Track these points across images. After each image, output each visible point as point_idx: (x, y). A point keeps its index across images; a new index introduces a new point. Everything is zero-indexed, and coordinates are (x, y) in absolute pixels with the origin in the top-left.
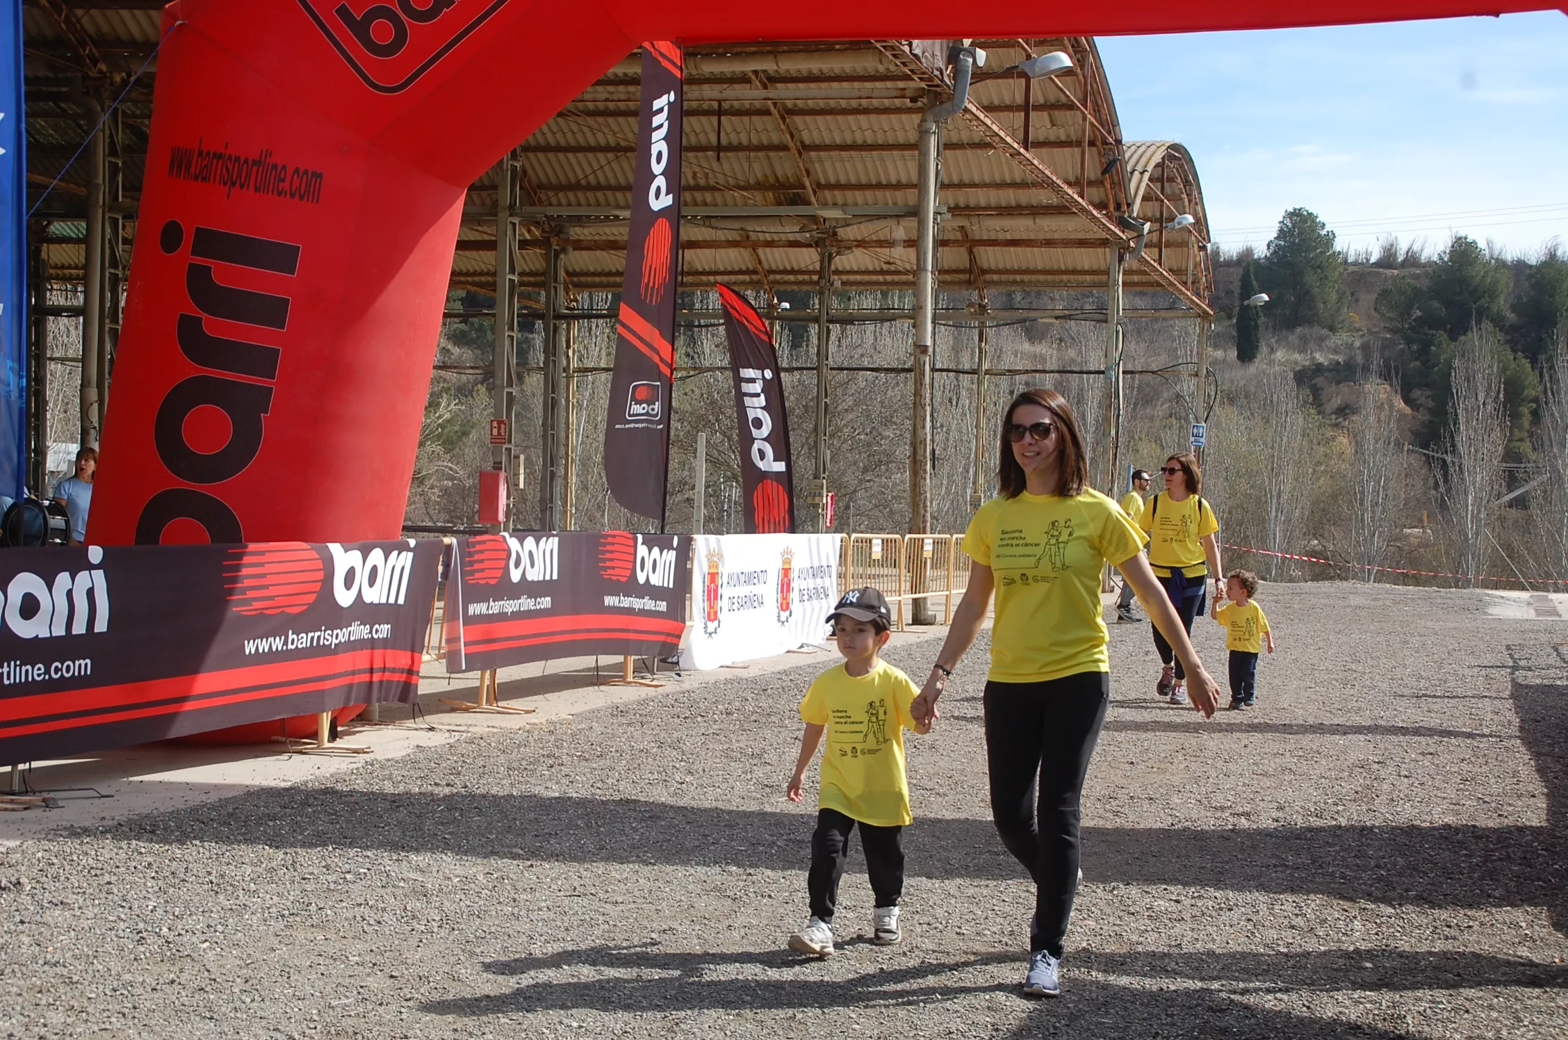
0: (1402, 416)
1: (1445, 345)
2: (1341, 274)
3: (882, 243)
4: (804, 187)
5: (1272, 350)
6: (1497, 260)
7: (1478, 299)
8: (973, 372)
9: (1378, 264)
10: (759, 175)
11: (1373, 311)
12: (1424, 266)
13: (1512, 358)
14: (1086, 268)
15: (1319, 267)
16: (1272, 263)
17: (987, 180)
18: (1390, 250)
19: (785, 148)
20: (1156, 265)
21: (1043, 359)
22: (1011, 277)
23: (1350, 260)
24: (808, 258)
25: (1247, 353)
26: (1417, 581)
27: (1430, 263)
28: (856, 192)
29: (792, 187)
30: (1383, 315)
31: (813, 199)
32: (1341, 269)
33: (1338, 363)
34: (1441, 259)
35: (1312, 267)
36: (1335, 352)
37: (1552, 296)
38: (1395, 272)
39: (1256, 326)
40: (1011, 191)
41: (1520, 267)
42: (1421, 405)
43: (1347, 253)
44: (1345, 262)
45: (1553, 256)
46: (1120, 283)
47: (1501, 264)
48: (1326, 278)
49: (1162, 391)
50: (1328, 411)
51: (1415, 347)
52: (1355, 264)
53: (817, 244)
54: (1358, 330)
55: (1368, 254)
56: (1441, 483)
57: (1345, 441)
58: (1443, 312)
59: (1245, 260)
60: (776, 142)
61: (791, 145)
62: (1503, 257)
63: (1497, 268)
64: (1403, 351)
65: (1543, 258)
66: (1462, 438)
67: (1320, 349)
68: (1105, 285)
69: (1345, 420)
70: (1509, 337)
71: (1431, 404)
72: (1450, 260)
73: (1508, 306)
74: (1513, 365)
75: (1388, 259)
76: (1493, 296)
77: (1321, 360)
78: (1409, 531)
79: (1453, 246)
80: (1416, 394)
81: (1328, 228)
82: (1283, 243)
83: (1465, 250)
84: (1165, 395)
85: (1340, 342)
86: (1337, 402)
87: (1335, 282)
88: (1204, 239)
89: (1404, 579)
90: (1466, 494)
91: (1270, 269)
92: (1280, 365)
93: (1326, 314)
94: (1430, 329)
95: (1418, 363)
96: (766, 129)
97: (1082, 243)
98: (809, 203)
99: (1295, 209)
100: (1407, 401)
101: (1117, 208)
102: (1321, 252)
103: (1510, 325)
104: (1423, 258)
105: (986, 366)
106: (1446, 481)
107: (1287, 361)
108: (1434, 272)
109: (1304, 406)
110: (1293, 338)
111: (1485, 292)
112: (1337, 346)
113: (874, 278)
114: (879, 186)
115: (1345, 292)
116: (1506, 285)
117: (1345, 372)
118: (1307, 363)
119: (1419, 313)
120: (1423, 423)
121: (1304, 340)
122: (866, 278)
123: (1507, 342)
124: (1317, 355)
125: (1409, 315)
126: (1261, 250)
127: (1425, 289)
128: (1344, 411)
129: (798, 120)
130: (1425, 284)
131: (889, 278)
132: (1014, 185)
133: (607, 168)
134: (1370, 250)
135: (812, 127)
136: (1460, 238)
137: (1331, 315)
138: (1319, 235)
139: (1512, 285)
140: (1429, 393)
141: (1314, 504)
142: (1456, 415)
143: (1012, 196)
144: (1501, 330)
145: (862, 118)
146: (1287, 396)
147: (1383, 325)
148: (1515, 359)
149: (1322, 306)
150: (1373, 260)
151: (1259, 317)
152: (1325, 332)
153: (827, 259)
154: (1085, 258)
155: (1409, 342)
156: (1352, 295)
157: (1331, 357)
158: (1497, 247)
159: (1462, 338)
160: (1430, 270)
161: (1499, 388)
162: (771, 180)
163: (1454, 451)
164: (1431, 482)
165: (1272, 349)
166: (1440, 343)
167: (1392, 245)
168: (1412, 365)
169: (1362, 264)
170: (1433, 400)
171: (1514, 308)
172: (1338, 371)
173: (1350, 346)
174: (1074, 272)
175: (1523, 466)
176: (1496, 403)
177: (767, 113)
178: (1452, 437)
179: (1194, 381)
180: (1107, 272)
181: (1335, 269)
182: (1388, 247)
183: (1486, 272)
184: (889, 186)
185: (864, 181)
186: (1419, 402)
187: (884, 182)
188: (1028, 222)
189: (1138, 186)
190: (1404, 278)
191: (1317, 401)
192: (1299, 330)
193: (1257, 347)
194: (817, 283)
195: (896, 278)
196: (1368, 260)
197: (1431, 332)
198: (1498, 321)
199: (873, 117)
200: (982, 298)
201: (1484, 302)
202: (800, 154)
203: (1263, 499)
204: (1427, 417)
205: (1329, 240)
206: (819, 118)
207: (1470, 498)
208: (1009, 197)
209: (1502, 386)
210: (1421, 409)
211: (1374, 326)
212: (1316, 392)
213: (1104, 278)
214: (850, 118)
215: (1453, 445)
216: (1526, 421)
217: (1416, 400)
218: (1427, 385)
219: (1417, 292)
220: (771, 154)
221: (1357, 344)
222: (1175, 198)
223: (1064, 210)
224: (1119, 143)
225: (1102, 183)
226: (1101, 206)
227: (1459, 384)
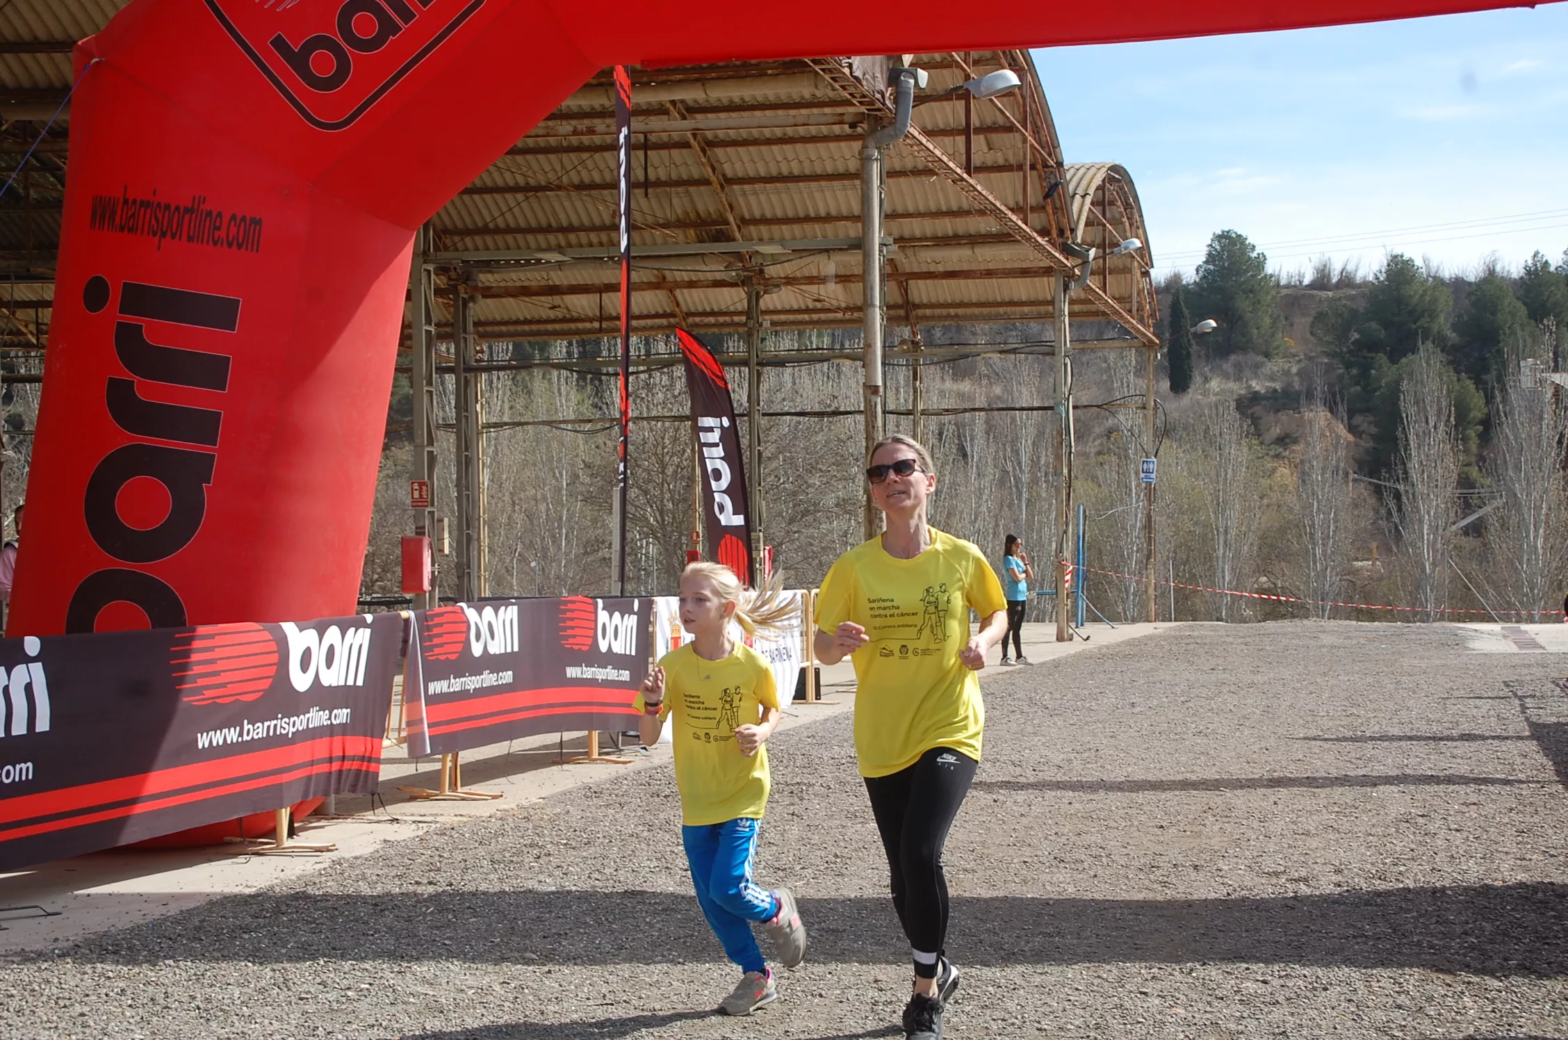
0: (1349, 443)
1: (1385, 369)
2: (1274, 298)
3: (811, 280)
4: (728, 223)
5: (1206, 380)
6: (1435, 278)
7: (1418, 319)
8: (909, 413)
9: (1314, 285)
10: (679, 212)
11: (1309, 336)
12: (1359, 286)
13: (1455, 379)
14: (1024, 299)
15: (1251, 291)
16: (1202, 289)
17: (922, 209)
18: (1323, 270)
19: (707, 182)
20: (1101, 293)
21: (971, 398)
22: (944, 312)
23: (1283, 282)
24: (733, 298)
25: (1180, 384)
26: (1372, 616)
27: (1365, 284)
28: (784, 227)
29: (715, 223)
30: (1320, 339)
31: (737, 235)
32: (1273, 292)
33: (1275, 391)
34: (1377, 278)
35: (1245, 292)
36: (1272, 378)
37: (1493, 313)
38: (1330, 294)
39: (1189, 354)
40: (947, 220)
41: (1458, 284)
42: (1364, 432)
43: (1279, 276)
44: (1278, 285)
45: (1491, 272)
46: (1066, 313)
47: (1439, 282)
48: (1259, 302)
49: (1094, 427)
50: (1267, 441)
51: (1354, 371)
52: (1288, 286)
53: (744, 282)
54: (1294, 356)
55: (1301, 276)
56: (1395, 514)
57: (1286, 471)
58: (1383, 334)
59: (1174, 284)
60: (696, 176)
61: (713, 178)
62: (1441, 274)
63: (1435, 288)
64: (1341, 377)
65: (1482, 275)
66: (1414, 465)
67: (1256, 376)
68: (1051, 316)
69: (1285, 450)
70: (1451, 358)
71: (1374, 430)
72: (1388, 279)
73: (1449, 325)
74: (1457, 387)
75: (1322, 281)
76: (1433, 315)
77: (1258, 388)
78: (1360, 563)
79: (1389, 265)
80: (1358, 420)
81: (1258, 250)
82: (1212, 267)
83: (1402, 269)
84: (1097, 430)
85: (1276, 369)
86: (1276, 431)
87: (1268, 306)
88: (1147, 264)
89: (1359, 615)
90: (1421, 521)
91: (1201, 295)
92: (1216, 394)
93: (1261, 341)
94: (1369, 351)
95: (1358, 388)
96: (686, 163)
97: (1025, 273)
98: (734, 240)
99: (1223, 232)
100: (1352, 429)
101: (1060, 233)
102: (1252, 276)
103: (1452, 345)
104: (1358, 278)
105: (920, 407)
106: (1400, 510)
107: (1222, 390)
108: (1371, 293)
109: (1247, 436)
110: (1227, 366)
111: (1424, 311)
112: (1273, 373)
113: (800, 317)
114: (807, 219)
115: (1279, 316)
116: (1445, 302)
117: (1285, 400)
118: (1243, 392)
119: (1356, 336)
120: (1367, 451)
121: (1239, 368)
122: (791, 317)
123: (1450, 363)
124: (1254, 383)
125: (1347, 338)
126: (1190, 276)
127: (1362, 310)
128: (1284, 440)
129: (719, 152)
130: (1362, 305)
131: (815, 317)
132: (951, 213)
133: (516, 210)
134: (1302, 271)
135: (734, 158)
136: (1396, 257)
137: (1266, 341)
138: (1250, 258)
139: (1451, 303)
140: (1371, 418)
141: (1262, 538)
142: (1407, 440)
143: (949, 225)
144: (1442, 351)
145: (786, 147)
146: (1229, 425)
147: (1319, 349)
148: (1458, 380)
149: (1255, 331)
150: (1306, 281)
151: (1191, 346)
152: (1260, 358)
153: (754, 298)
154: (1021, 289)
155: (1348, 366)
156: (1286, 319)
157: (1268, 384)
158: (1434, 264)
159: (1404, 360)
160: (1366, 290)
161: (1450, 411)
162: (693, 216)
163: (1407, 478)
164: (1383, 511)
165: (1206, 378)
166: (1381, 366)
167: (1325, 266)
168: (1352, 390)
169: (1295, 286)
170: (1376, 426)
171: (1455, 327)
172: (1276, 399)
173: (1287, 373)
174: (1012, 303)
175: (1477, 491)
176: (1447, 426)
177: (687, 145)
178: (1404, 464)
179: (1140, 413)
180: (1052, 303)
181: (1267, 293)
182: (1322, 268)
183: (1425, 291)
184: (818, 219)
185: (790, 214)
186: (1361, 429)
187: (813, 215)
188: (965, 252)
189: (1081, 209)
190: (1340, 299)
191: (1257, 431)
192: (1233, 358)
193: (1190, 377)
194: (745, 325)
195: (823, 316)
196: (1301, 282)
197: (1370, 355)
198: (1441, 342)
199: (798, 146)
200: (914, 334)
201: (1424, 321)
202: (722, 187)
203: (1210, 535)
204: (1371, 444)
205: (1260, 262)
206: (741, 150)
207: (1426, 527)
208: (946, 226)
209: (1453, 409)
210: (1364, 435)
211: (1311, 351)
212: (1255, 421)
213: (1050, 308)
214: (775, 148)
215: (1406, 472)
216: (1473, 446)
217: (1357, 426)
218: (1368, 410)
219: (1354, 313)
220: (691, 189)
221: (1294, 370)
222: (1116, 222)
223: (1004, 238)
224: (1060, 164)
225: (1043, 208)
226: (1044, 232)
227: (1408, 408)
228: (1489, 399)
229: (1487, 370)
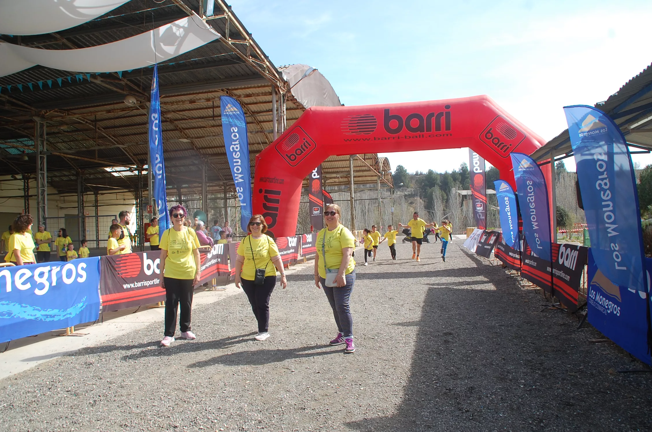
0: (423, 204)
1: (430, 190)
2: (408, 177)
7: (434, 181)
11: (415, 184)
12: (424, 175)
13: (441, 191)
14: (372, 180)
18: (417, 172)
20: (384, 179)
23: (410, 174)
30: (417, 185)
33: (410, 194)
34: (427, 174)
35: (403, 176)
37: (447, 180)
38: (418, 176)
40: (358, 168)
41: (441, 175)
45: (446, 172)
46: (379, 183)
47: (437, 174)
48: (406, 178)
50: (409, 203)
51: (424, 190)
54: (413, 188)
56: (432, 215)
58: (428, 184)
64: (421, 191)
66: (436, 207)
68: (376, 183)
71: (428, 201)
73: (439, 182)
74: (442, 193)
75: (417, 174)
76: (437, 180)
77: (406, 193)
79: (429, 171)
80: (425, 199)
81: (405, 169)
82: (397, 172)
85: (409, 190)
88: (391, 174)
90: (437, 217)
93: (407, 185)
94: (426, 187)
97: (372, 176)
99: (400, 165)
100: (424, 201)
101: (378, 169)
102: (405, 173)
104: (423, 173)
107: (400, 194)
108: (426, 176)
109: (406, 202)
110: (401, 190)
115: (409, 180)
116: (439, 178)
117: (411, 196)
119: (423, 184)
123: (440, 189)
128: (411, 203)
130: (424, 178)
132: (359, 166)
134: (413, 172)
144: (439, 187)
150: (414, 174)
152: (406, 188)
155: (422, 189)
156: (411, 181)
157: (408, 193)
158: (436, 171)
159: (433, 188)
163: (434, 210)
164: (430, 216)
165: (397, 192)
168: (424, 194)
173: (411, 191)
175: (446, 212)
176: (441, 200)
178: (434, 207)
180: (377, 181)
183: (435, 176)
188: (362, 173)
189: (381, 165)
190: (420, 177)
198: (439, 185)
204: (428, 204)
205: (406, 171)
209: (441, 197)
210: (426, 202)
211: (416, 187)
212: (406, 200)
216: (445, 204)
218: (427, 198)
219: (423, 180)
221: (413, 190)
222: (386, 167)
223: (369, 170)
224: (378, 158)
225: (375, 165)
226: (375, 169)
227: (434, 197)
228: (447, 195)
229: (446, 190)
